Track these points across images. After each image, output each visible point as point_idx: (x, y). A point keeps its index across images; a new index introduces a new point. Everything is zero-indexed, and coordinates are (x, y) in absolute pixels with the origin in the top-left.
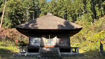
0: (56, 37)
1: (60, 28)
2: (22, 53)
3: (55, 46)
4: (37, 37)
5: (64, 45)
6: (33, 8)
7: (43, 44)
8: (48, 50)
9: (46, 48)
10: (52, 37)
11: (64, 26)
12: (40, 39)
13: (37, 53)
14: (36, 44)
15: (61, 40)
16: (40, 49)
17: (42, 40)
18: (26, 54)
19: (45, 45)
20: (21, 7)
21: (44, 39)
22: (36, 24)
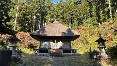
0: (61, 41)
1: (64, 35)
2: (35, 53)
3: (60, 49)
4: (46, 41)
5: (67, 48)
6: (40, 11)
7: (51, 47)
8: (54, 51)
9: (53, 50)
10: (57, 42)
11: (67, 33)
12: (48, 43)
13: (47, 54)
14: (45, 47)
15: (65, 44)
16: (49, 51)
17: (49, 44)
18: (38, 54)
19: (52, 47)
20: (29, 10)
21: (51, 43)
22: (45, 32)
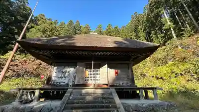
0: (107, 65)
14: (63, 80)
15: (116, 72)
16: (69, 92)
